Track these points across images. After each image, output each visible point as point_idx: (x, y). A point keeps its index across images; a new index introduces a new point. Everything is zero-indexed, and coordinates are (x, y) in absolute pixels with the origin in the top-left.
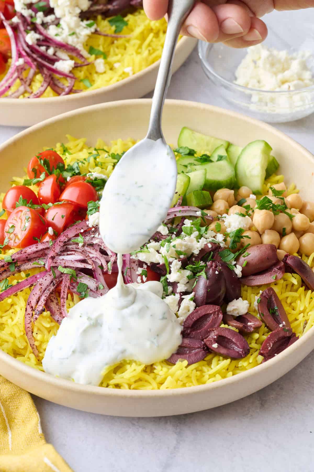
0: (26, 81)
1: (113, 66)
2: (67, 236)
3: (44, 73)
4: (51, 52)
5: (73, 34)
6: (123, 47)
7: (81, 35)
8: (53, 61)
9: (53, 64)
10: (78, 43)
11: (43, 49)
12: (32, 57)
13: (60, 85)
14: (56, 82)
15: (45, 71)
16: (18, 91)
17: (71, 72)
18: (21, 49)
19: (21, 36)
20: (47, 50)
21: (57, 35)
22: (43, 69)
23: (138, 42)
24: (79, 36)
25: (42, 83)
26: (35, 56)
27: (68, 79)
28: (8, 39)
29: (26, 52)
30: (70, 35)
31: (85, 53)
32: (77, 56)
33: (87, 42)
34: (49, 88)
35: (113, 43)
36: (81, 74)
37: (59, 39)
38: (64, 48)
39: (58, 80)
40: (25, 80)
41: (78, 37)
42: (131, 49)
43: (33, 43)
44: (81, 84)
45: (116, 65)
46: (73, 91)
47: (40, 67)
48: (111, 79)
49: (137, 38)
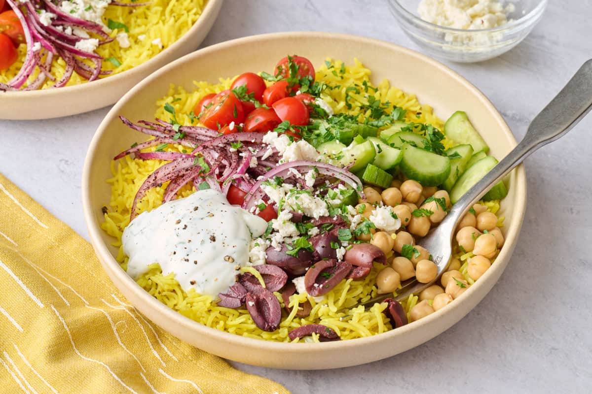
0: (46, 67)
1: (137, 39)
3: (66, 57)
4: (68, 31)
5: (90, 8)
6: (143, 16)
7: (97, 8)
8: (73, 42)
9: (74, 45)
10: (96, 17)
11: (59, 29)
12: (50, 40)
13: (85, 68)
14: (80, 65)
15: (67, 54)
16: (38, 79)
17: (94, 51)
18: (36, 32)
19: (32, 17)
20: (64, 29)
21: (72, 12)
22: (63, 52)
23: (160, 9)
24: (95, 9)
25: (67, 69)
26: (53, 38)
27: (93, 59)
28: (18, 22)
29: (41, 34)
30: (86, 10)
31: (105, 29)
32: (97, 33)
33: (104, 14)
34: (74, 73)
35: (131, 12)
36: (105, 53)
37: (75, 16)
38: (82, 26)
39: (82, 62)
40: (44, 66)
41: (95, 12)
42: (153, 18)
43: (49, 23)
44: (108, 64)
45: (141, 38)
46: (102, 73)
47: (61, 50)
48: (140, 55)
49: (157, 5)
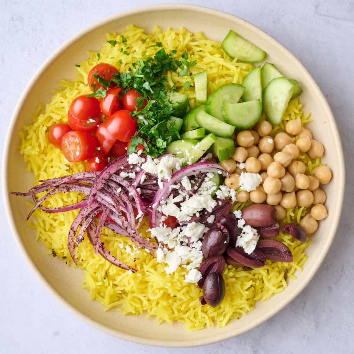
2: (109, 173)
